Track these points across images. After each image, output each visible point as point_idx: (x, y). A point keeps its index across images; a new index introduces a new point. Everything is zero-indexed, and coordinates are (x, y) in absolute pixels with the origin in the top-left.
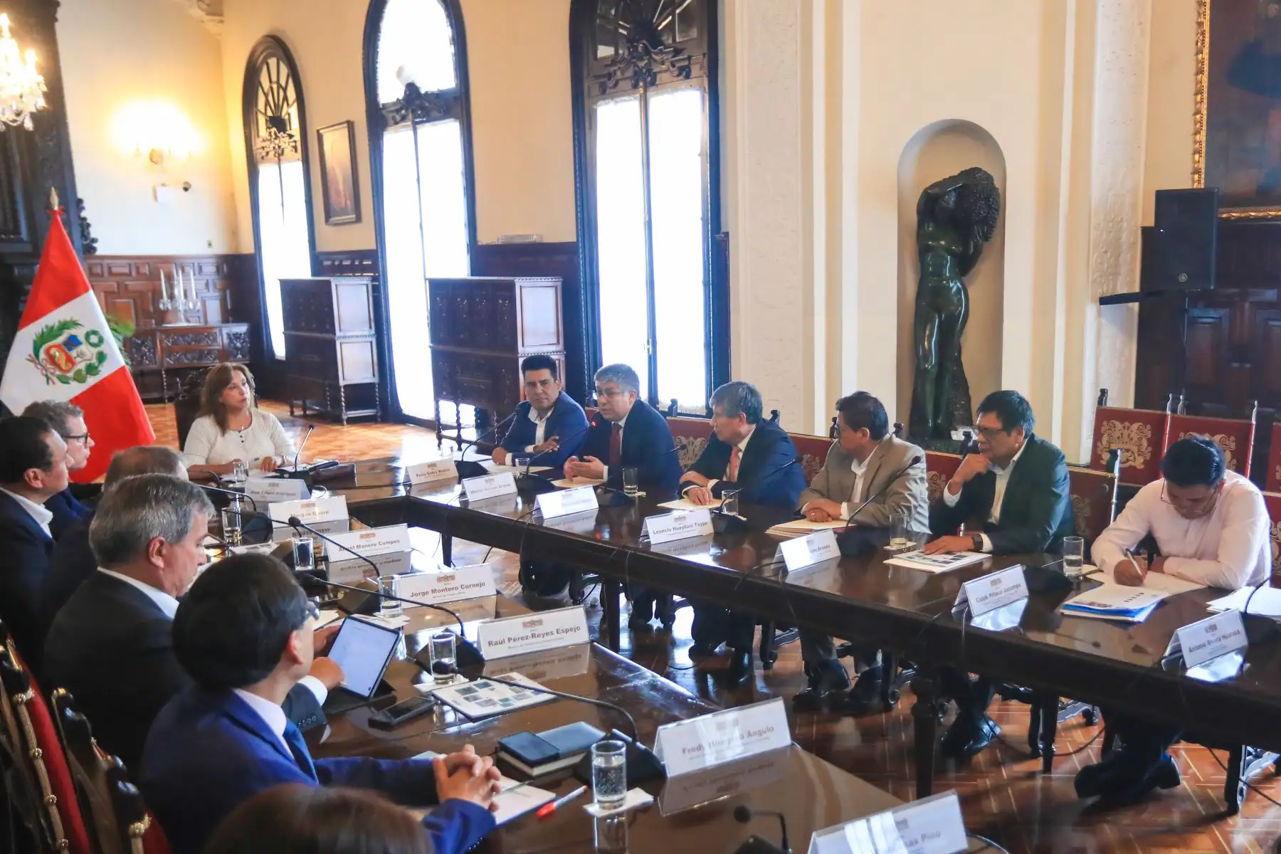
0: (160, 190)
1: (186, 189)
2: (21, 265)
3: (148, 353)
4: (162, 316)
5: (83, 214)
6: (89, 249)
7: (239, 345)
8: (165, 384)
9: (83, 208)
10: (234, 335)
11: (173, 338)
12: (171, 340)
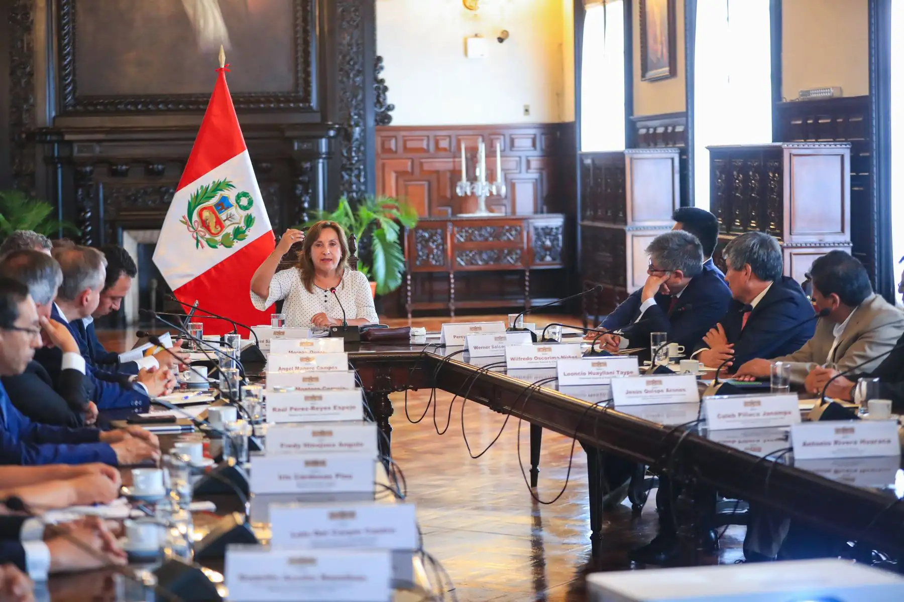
0: (472, 42)
1: (501, 40)
2: (303, 139)
3: (435, 251)
4: (461, 203)
5: (381, 76)
6: (384, 118)
7: (548, 243)
8: (452, 291)
9: (382, 68)
10: (543, 229)
11: (467, 232)
12: (464, 234)
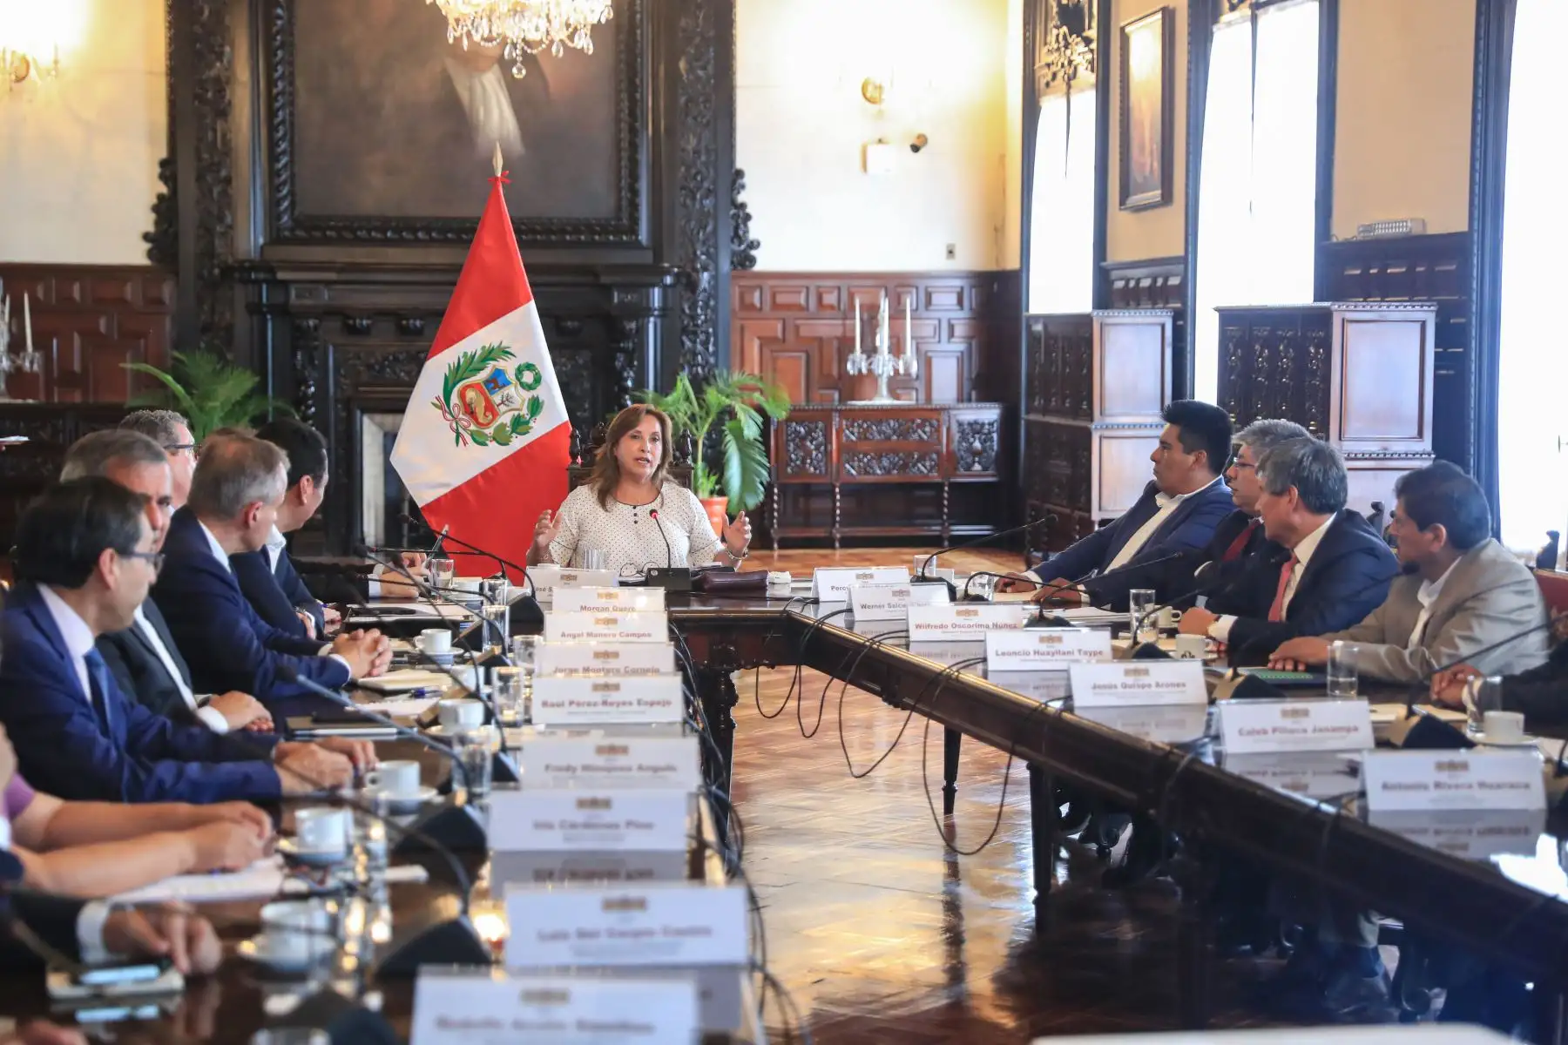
0: (874, 152)
1: (915, 149)
2: (625, 288)
3: (814, 453)
4: (852, 386)
5: (741, 198)
6: (744, 260)
7: (977, 445)
8: (838, 512)
9: (743, 187)
10: (970, 424)
11: (860, 426)
12: (856, 430)
